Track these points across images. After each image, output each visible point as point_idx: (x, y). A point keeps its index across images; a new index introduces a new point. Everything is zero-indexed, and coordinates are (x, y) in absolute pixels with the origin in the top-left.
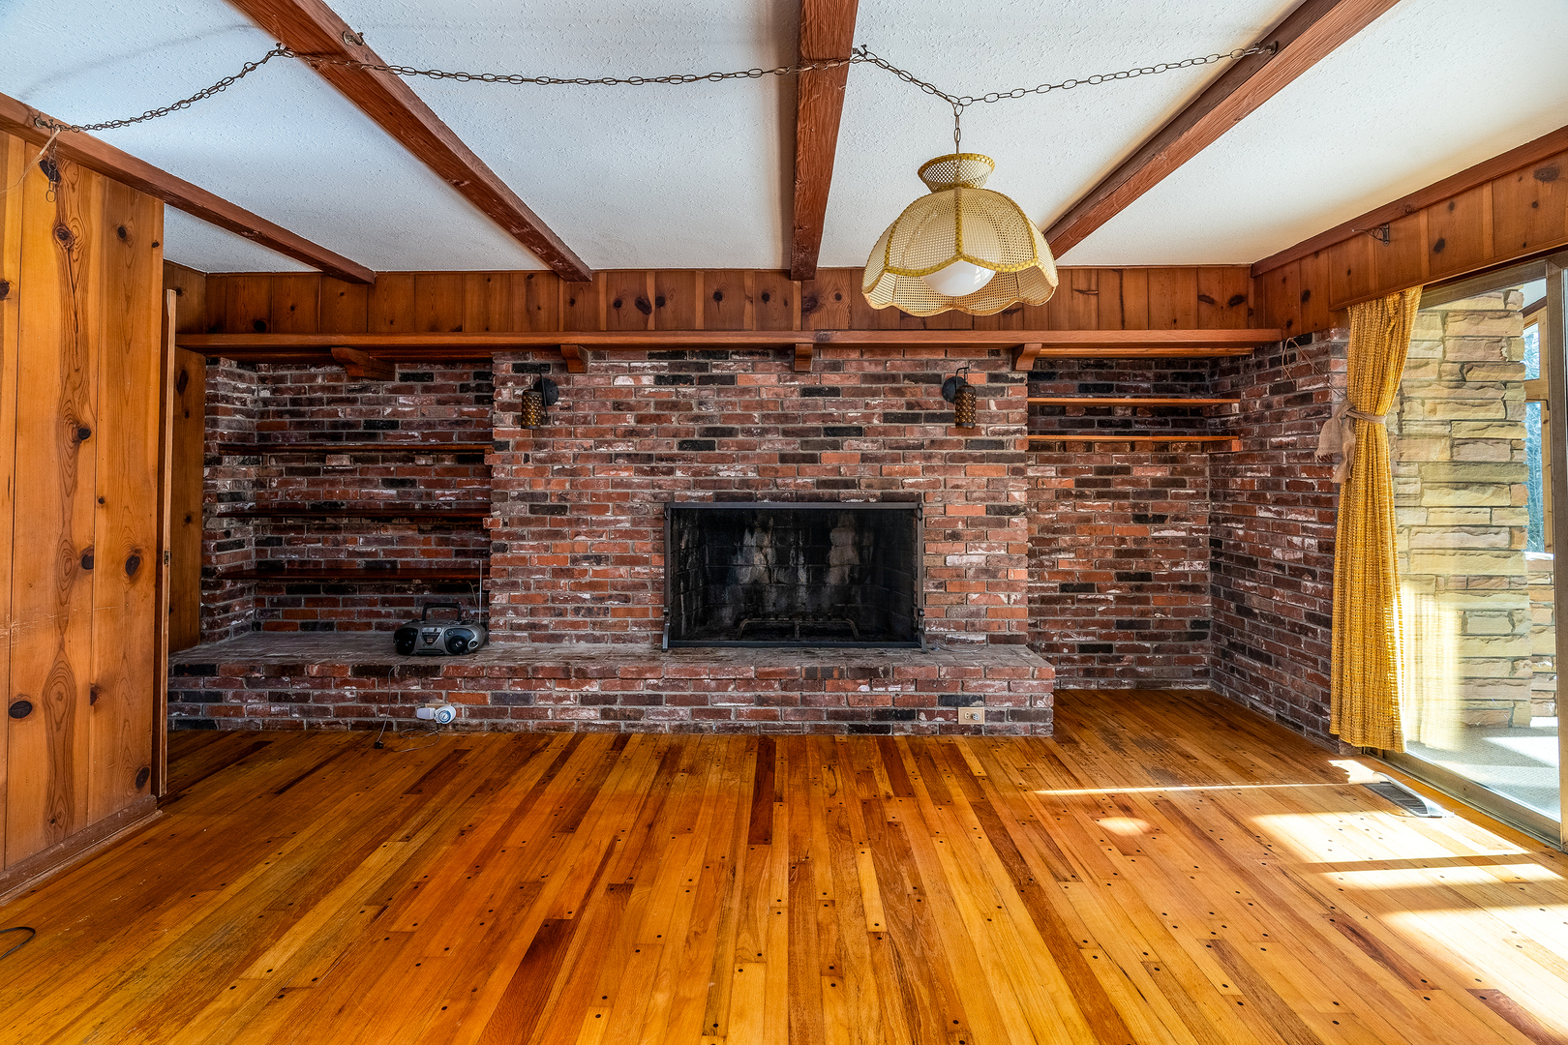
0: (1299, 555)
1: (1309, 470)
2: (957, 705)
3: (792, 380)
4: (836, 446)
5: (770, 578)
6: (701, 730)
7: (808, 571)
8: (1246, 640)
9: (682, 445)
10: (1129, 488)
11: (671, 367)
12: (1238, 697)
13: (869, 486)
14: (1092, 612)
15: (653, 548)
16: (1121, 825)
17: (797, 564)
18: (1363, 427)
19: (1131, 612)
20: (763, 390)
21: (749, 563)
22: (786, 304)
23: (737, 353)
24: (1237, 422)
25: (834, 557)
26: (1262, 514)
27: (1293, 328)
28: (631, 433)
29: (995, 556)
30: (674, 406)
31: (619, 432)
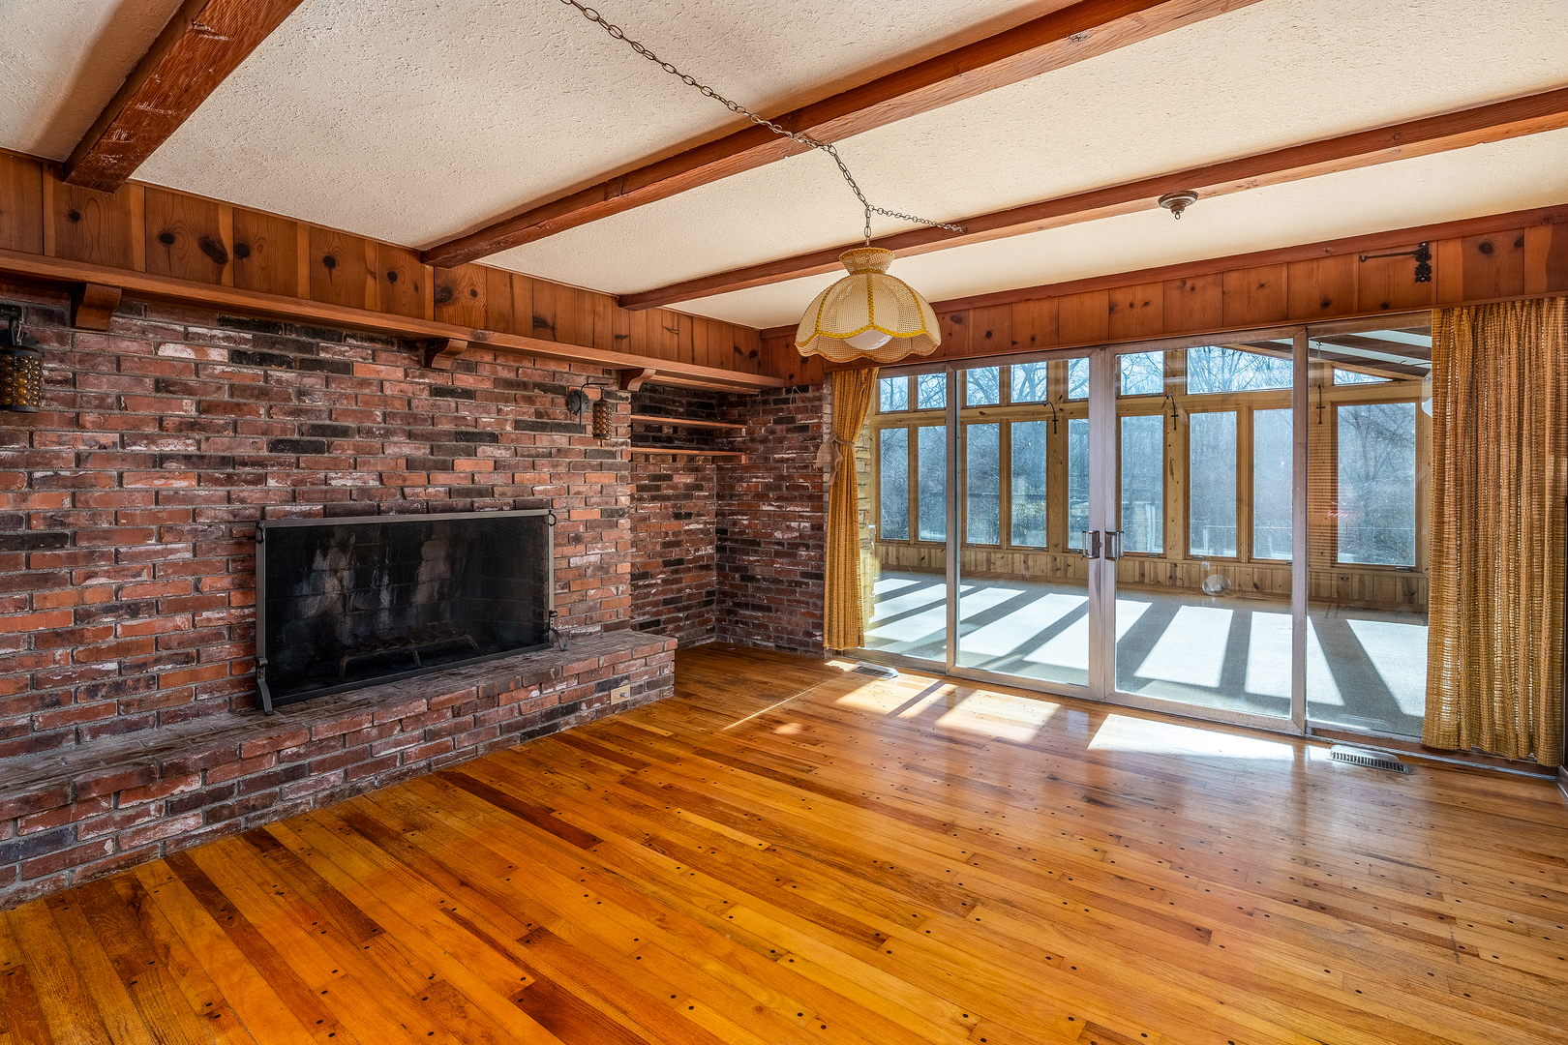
0: (796, 534)
1: (806, 477)
2: (610, 689)
3: (422, 376)
4: (471, 453)
5: (344, 606)
6: (359, 791)
7: (392, 592)
8: (750, 599)
9: (276, 446)
10: (671, 492)
11: (255, 341)
12: (741, 641)
13: (503, 494)
14: (648, 595)
15: (233, 584)
16: (789, 729)
17: (380, 586)
18: (846, 449)
19: (672, 590)
20: (387, 385)
21: (318, 591)
22: (416, 289)
23: (353, 337)
24: (744, 442)
25: (424, 572)
26: (765, 508)
27: (794, 380)
28: (188, 427)
29: (608, 554)
30: (263, 393)
31: (168, 423)
